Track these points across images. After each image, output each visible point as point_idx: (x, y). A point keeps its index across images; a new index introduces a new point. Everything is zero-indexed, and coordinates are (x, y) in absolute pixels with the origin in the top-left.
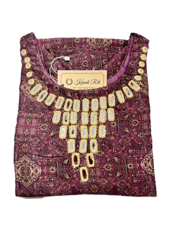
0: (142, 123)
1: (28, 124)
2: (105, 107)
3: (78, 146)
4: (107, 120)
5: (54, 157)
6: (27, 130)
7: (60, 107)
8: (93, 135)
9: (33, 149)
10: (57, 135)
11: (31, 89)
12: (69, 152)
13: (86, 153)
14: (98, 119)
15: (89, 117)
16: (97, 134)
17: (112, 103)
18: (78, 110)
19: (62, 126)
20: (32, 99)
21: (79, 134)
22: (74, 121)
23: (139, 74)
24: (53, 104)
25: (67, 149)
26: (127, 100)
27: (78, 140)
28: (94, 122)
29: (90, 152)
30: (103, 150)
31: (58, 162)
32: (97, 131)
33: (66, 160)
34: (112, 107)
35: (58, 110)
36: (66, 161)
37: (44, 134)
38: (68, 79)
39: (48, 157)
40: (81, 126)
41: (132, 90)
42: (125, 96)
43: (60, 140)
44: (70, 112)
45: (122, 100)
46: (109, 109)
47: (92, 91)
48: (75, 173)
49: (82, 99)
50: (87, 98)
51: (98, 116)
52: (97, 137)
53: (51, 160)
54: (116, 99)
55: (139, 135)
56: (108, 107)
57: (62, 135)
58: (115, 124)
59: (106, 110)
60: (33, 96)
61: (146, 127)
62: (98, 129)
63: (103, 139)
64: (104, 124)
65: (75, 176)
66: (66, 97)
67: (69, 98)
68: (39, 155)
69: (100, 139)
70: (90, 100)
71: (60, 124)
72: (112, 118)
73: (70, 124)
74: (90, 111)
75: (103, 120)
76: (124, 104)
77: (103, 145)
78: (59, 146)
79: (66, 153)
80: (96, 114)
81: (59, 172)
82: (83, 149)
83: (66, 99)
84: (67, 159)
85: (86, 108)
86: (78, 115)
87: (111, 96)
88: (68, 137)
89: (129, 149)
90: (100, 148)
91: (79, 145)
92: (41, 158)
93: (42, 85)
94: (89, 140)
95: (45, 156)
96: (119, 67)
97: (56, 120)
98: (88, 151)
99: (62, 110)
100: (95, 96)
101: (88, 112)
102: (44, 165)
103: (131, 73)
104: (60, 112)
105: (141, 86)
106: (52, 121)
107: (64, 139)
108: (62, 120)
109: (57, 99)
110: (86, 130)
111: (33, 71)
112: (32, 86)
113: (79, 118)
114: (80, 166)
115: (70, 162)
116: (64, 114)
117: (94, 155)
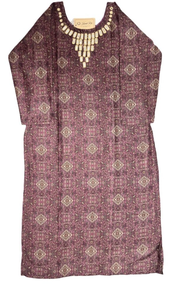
0: (109, 45)
2: (94, 38)
4: (95, 43)
5: (73, 57)
8: (88, 49)
10: (74, 49)
11: (62, 28)
14: (91, 43)
15: (87, 42)
16: (90, 50)
17: (97, 36)
18: (83, 39)
20: (63, 33)
21: (83, 49)
22: (81, 43)
23: (109, 22)
24: (72, 35)
25: (78, 55)
26: (103, 34)
27: (82, 51)
28: (89, 44)
30: (92, 56)
31: (75, 60)
35: (74, 38)
37: (69, 48)
40: (84, 46)
41: (106, 30)
42: (103, 32)
43: (75, 51)
44: (79, 39)
45: (101, 35)
46: (96, 39)
47: (88, 30)
49: (84, 33)
51: (91, 41)
52: (90, 51)
53: (72, 59)
54: (99, 34)
55: (108, 50)
56: (95, 38)
57: (76, 49)
58: (98, 45)
59: (94, 39)
60: (64, 31)
62: (91, 47)
63: (92, 52)
64: (93, 45)
65: (81, 65)
66: (78, 32)
67: (79, 33)
68: (67, 57)
70: (88, 34)
71: (75, 44)
72: (97, 43)
73: (79, 45)
74: (88, 39)
75: (93, 43)
76: (102, 36)
78: (75, 54)
80: (90, 40)
81: (75, 63)
82: (84, 55)
83: (78, 33)
85: (86, 38)
87: (97, 33)
88: (78, 50)
89: (103, 56)
90: (91, 55)
91: (83, 53)
93: (67, 26)
94: (87, 52)
95: (70, 57)
97: (73, 43)
98: (86, 56)
99: (76, 38)
100: (90, 33)
102: (69, 60)
103: (106, 21)
104: (75, 39)
107: (77, 51)
109: (74, 33)
110: (86, 48)
111: (63, 19)
112: (63, 27)
113: (83, 42)
114: (83, 62)
115: (79, 60)
116: (77, 40)
117: (89, 58)
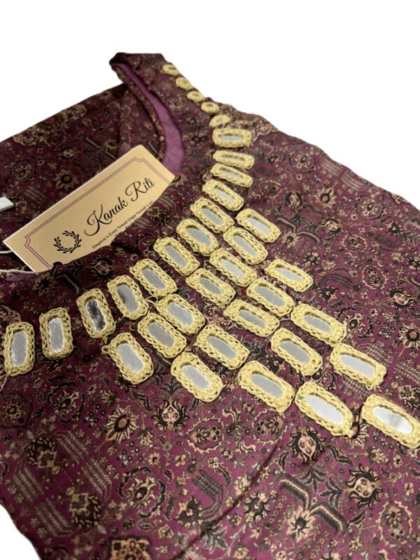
0: (339, 187)
1: (56, 470)
2: (226, 218)
3: (282, 367)
4: (266, 244)
5: (258, 474)
6: (71, 491)
7: (109, 325)
9: (162, 531)
12: (281, 411)
13: (325, 361)
14: (243, 260)
15: (219, 275)
16: (289, 291)
18: (170, 284)
19: (174, 364)
21: (244, 335)
22: (189, 318)
23: (213, 115)
24: (79, 334)
25: (264, 405)
27: (260, 350)
29: (330, 349)
30: (352, 311)
31: (288, 477)
32: (278, 286)
33: (302, 439)
34: (242, 209)
35: (112, 337)
36: (307, 445)
37: (146, 441)
38: (57, 240)
39: (241, 497)
40: (226, 313)
41: (238, 150)
42: (237, 167)
43: (214, 406)
44: (154, 310)
45: (244, 180)
46: (240, 217)
47: (155, 212)
48: (370, 450)
49: (151, 248)
50: (162, 236)
51: (236, 254)
52: (297, 297)
53: (262, 497)
54: (230, 185)
55: (366, 213)
56: (234, 214)
57: (206, 387)
58: (294, 235)
59: (237, 225)
61: (356, 186)
62: (271, 279)
63: (314, 287)
64: (270, 258)
66: (101, 282)
67: (111, 276)
68: (207, 529)
69: (308, 293)
70: (174, 234)
71: (162, 366)
72: (271, 232)
73: (191, 338)
74: (203, 259)
75: (256, 252)
76: (257, 183)
77: (333, 297)
78: (232, 427)
79: (277, 424)
80: (224, 252)
81: (325, 505)
83: (104, 289)
84: (299, 435)
85: (187, 263)
86: (185, 297)
87: (212, 187)
88: (228, 374)
89: (388, 255)
90: (339, 311)
91: (281, 361)
92: (223, 528)
94: (286, 322)
95: (228, 503)
96: (157, 132)
98: (324, 349)
99: (122, 325)
100: (177, 216)
101: (201, 266)
102: (260, 541)
103: (195, 122)
104: (125, 336)
105: (246, 127)
106: (128, 383)
108: (155, 350)
109: (75, 313)
113: (198, 300)
114: (357, 413)
115: (319, 433)
116: (143, 329)
117: (347, 341)
